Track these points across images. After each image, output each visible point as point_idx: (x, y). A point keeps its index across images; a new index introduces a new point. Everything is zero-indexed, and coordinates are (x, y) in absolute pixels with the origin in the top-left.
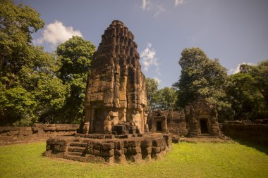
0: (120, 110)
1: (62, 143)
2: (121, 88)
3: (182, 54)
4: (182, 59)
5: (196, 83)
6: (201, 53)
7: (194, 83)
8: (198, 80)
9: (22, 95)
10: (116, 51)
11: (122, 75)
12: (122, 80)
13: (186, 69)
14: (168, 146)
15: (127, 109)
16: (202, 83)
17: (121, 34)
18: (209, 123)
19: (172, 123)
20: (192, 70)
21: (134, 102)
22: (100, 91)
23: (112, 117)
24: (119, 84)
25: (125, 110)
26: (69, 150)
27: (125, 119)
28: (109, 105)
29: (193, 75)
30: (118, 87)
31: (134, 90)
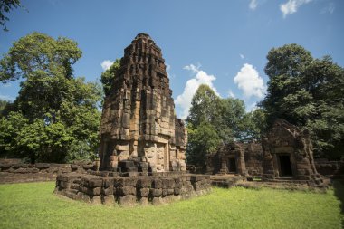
0: (130, 143)
1: (65, 179)
2: (132, 116)
3: (268, 58)
4: (269, 65)
5: (289, 98)
6: (299, 51)
7: (286, 99)
8: (295, 93)
9: (59, 130)
10: (131, 72)
11: (134, 100)
12: (133, 107)
13: (275, 78)
14: (195, 189)
15: (138, 141)
16: (299, 98)
17: (140, 50)
18: (292, 160)
19: (253, 160)
20: (284, 79)
21: (145, 133)
22: (109, 122)
23: (119, 152)
24: (129, 111)
25: (136, 143)
26: (72, 187)
27: (135, 154)
28: (114, 137)
29: (285, 86)
30: (128, 115)
31: (146, 118)
